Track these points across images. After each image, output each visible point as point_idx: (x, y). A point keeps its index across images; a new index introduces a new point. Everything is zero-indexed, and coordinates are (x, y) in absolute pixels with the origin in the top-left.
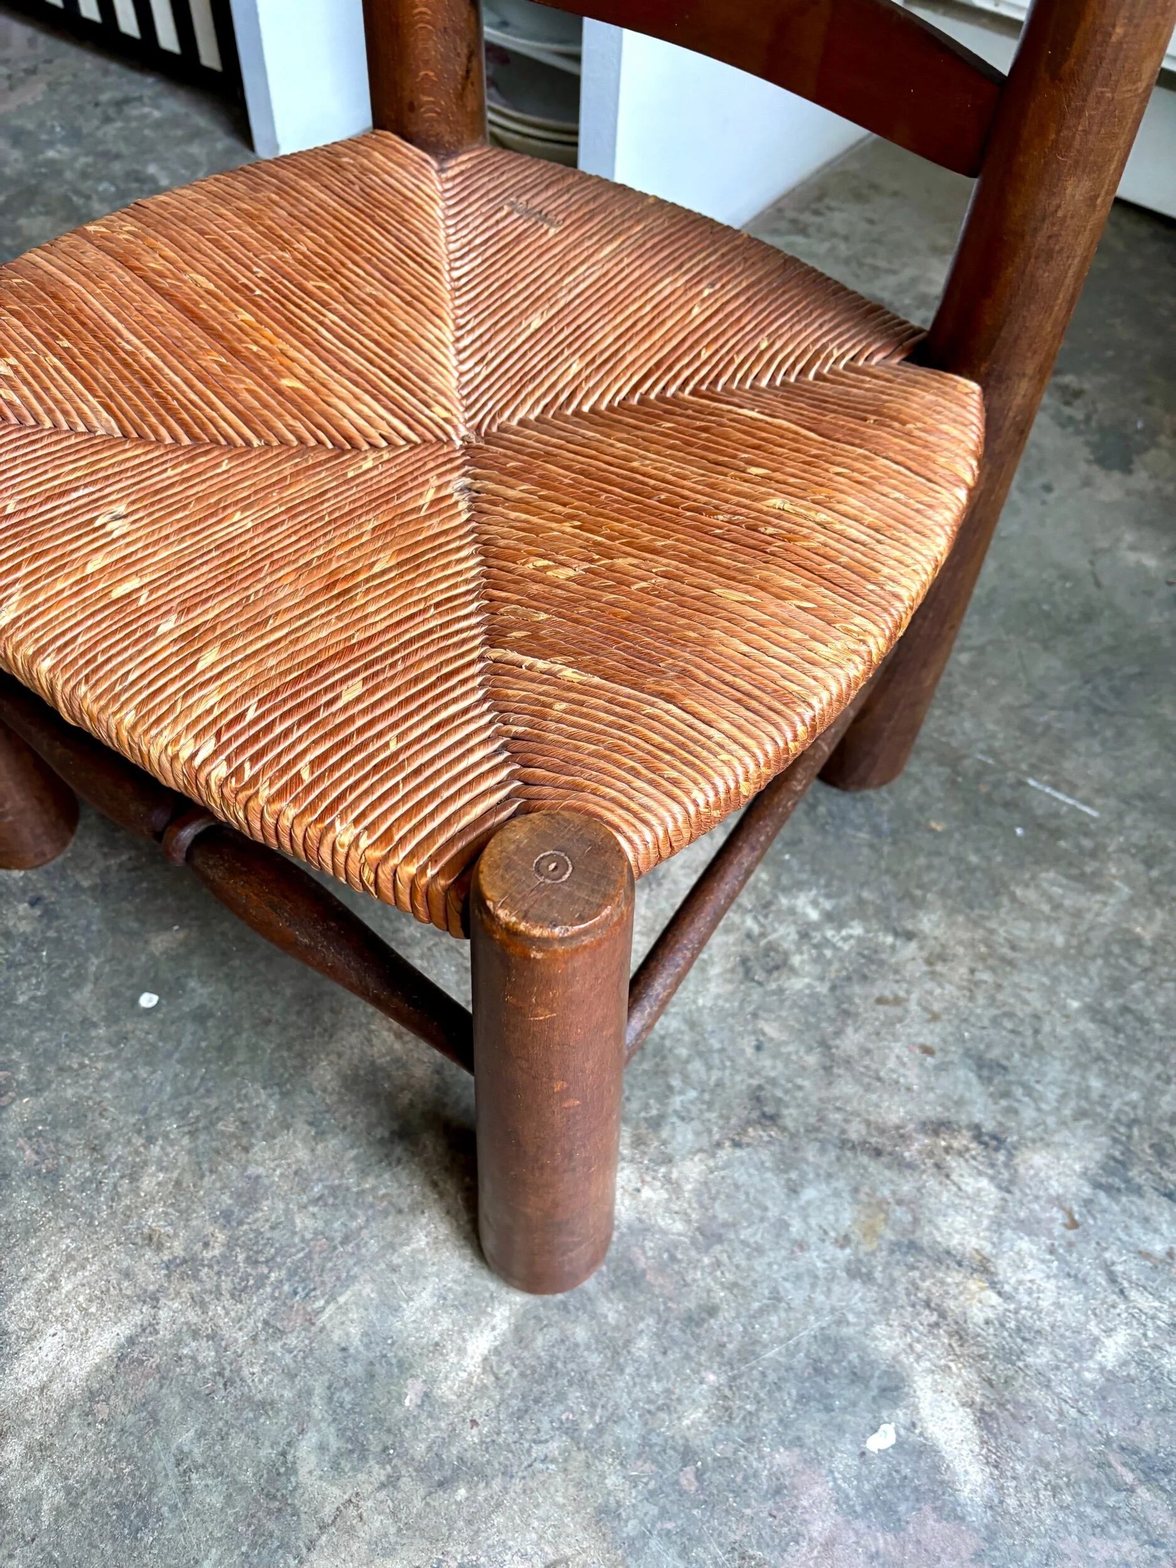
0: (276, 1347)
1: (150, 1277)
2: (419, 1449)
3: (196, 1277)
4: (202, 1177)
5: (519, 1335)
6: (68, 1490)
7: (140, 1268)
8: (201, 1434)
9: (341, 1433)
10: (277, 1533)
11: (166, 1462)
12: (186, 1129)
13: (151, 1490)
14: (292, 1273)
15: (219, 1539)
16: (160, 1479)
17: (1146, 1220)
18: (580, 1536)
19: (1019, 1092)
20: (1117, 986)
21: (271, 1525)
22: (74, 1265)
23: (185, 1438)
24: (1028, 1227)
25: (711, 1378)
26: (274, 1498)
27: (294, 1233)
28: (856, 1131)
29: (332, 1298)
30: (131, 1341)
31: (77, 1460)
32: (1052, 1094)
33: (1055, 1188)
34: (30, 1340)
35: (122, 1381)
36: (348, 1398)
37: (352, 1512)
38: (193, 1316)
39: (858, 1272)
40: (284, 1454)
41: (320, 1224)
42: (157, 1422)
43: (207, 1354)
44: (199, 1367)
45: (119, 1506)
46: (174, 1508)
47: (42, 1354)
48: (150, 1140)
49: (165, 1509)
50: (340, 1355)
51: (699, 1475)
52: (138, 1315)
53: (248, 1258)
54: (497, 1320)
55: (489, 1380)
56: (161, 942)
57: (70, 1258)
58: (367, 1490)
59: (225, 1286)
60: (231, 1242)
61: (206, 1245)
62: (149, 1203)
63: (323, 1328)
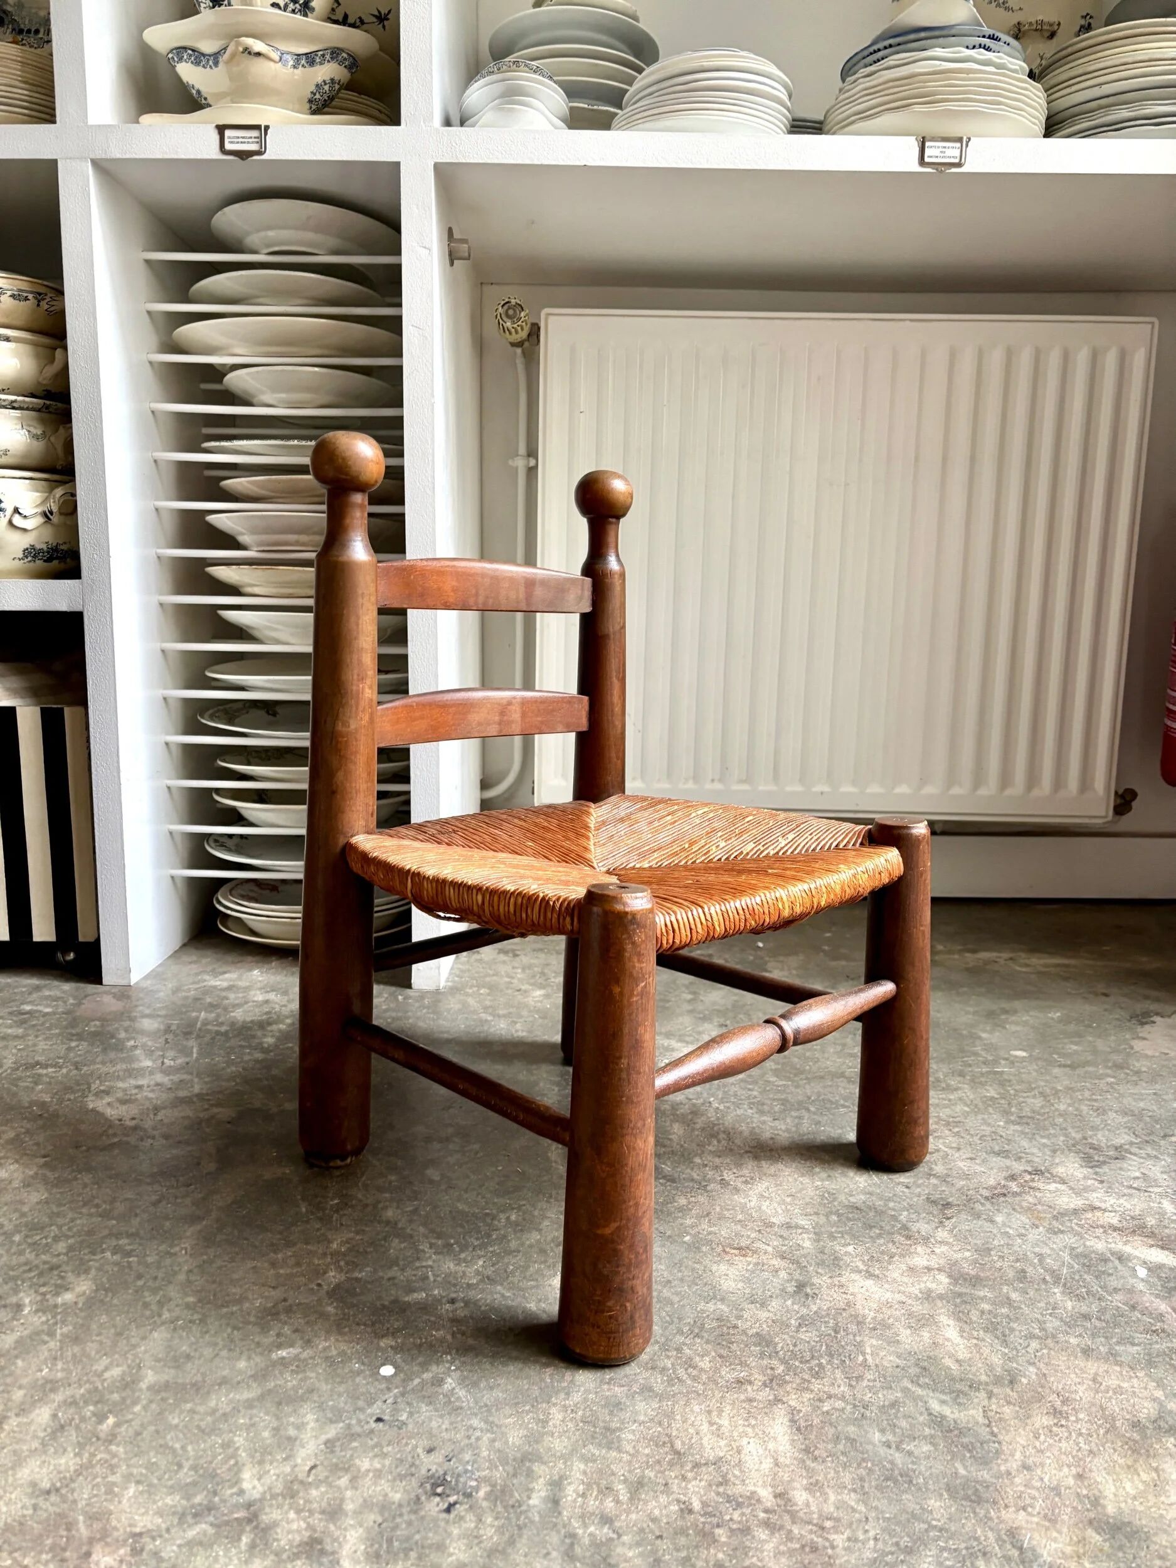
0: (865, 1383)
1: (766, 1394)
2: (984, 1378)
3: (787, 1382)
4: (729, 1347)
6: (854, 1491)
7: (751, 1394)
8: (883, 1431)
9: (943, 1392)
10: (973, 1441)
11: (883, 1451)
13: (892, 1462)
14: (831, 1356)
15: (952, 1459)
16: (890, 1458)
17: (1121, 1169)
18: (1090, 1363)
19: (1023, 1155)
20: (1007, 1112)
21: (965, 1440)
22: (715, 1413)
23: (877, 1436)
24: (1089, 1190)
25: (1056, 1290)
26: (952, 1431)
27: (808, 1342)
28: (986, 1193)
29: (864, 1354)
30: (792, 1421)
31: (838, 1478)
32: (1035, 1151)
33: (1081, 1176)
34: (739, 1452)
35: (812, 1437)
36: (927, 1380)
37: (991, 1414)
38: (807, 1396)
39: (1054, 1232)
40: (930, 1414)
41: (815, 1333)
42: (854, 1440)
43: (839, 1404)
44: (842, 1410)
45: (887, 1479)
46: (913, 1463)
47: (755, 1453)
48: (679, 1350)
49: (910, 1466)
50: (899, 1370)
51: (1099, 1319)
52: (780, 1411)
53: (801, 1362)
54: (945, 1322)
55: (975, 1341)
57: (709, 1412)
58: (986, 1403)
59: (806, 1377)
60: (783, 1361)
61: (772, 1369)
62: (717, 1370)
63: (877, 1366)
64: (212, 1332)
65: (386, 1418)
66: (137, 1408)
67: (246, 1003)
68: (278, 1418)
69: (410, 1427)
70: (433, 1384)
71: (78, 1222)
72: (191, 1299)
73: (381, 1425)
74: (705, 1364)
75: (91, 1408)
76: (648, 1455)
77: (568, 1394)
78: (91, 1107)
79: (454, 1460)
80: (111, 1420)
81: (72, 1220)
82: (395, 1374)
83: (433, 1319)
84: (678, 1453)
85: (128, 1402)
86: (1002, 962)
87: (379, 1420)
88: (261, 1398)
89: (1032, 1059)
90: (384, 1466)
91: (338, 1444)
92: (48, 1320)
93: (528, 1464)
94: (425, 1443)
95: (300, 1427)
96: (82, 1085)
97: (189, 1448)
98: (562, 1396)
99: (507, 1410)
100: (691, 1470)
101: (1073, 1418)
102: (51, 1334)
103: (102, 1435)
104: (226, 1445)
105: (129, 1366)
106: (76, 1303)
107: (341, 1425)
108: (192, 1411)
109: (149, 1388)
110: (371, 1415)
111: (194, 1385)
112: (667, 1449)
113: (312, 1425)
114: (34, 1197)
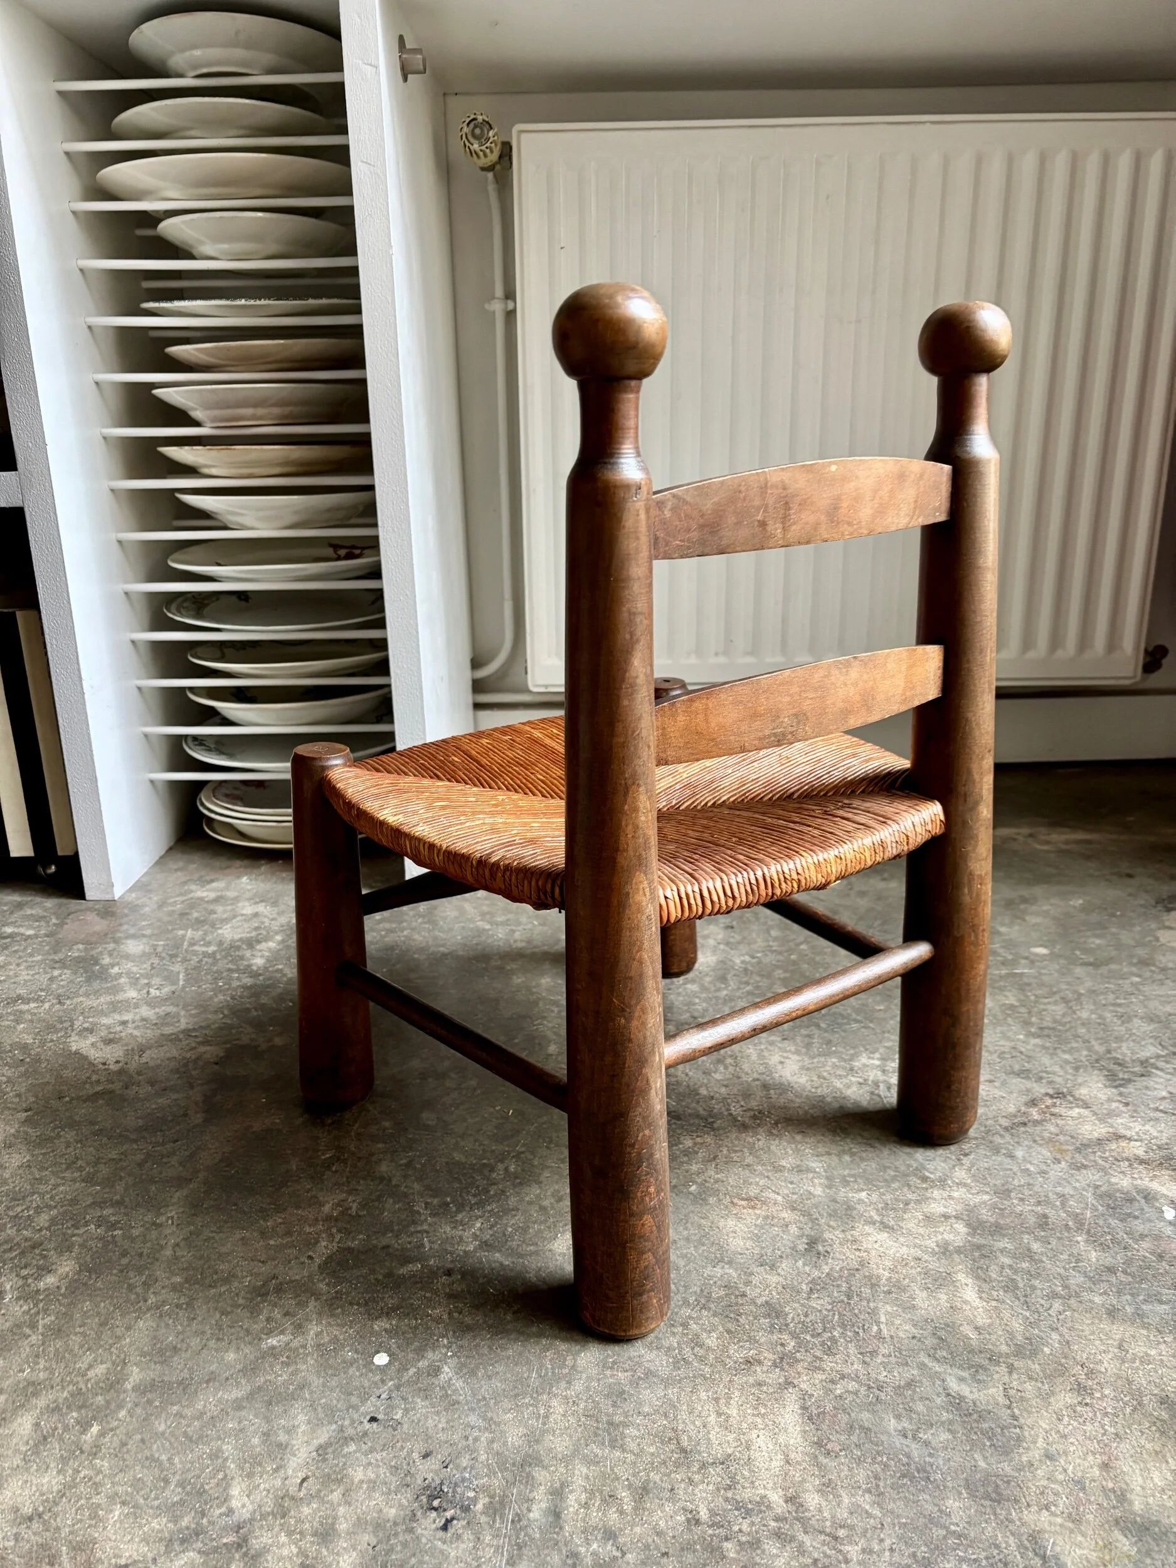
0: (880, 1359)
1: (777, 1376)
2: (1004, 1348)
3: (798, 1361)
4: (738, 1321)
6: (869, 1491)
7: (761, 1377)
8: (898, 1417)
9: (961, 1367)
10: (993, 1426)
11: (898, 1441)
12: (698, 1308)
13: (908, 1456)
14: (843, 1326)
15: (971, 1450)
16: (906, 1450)
17: (1147, 1088)
18: (1115, 1327)
19: (1044, 1075)
21: (985, 1426)
22: (722, 1401)
23: (892, 1424)
24: (1114, 1114)
25: (1079, 1239)
26: (970, 1414)
27: (820, 1311)
28: (1005, 1123)
29: (878, 1323)
30: (804, 1408)
31: (852, 1476)
32: (1057, 1069)
33: (1104, 1097)
34: (748, 1448)
35: (825, 1427)
36: (945, 1354)
37: (1012, 1392)
38: (820, 1376)
39: (1077, 1167)
40: (948, 1395)
41: (827, 1299)
42: (869, 1430)
43: (852, 1386)
44: (856, 1393)
45: (904, 1476)
46: (931, 1455)
47: (765, 1448)
48: (685, 1325)
49: (927, 1459)
50: (915, 1341)
51: (1125, 1272)
52: (791, 1398)
53: (812, 1336)
54: (963, 1281)
55: (994, 1303)
57: (717, 1400)
58: (1006, 1379)
59: (818, 1354)
60: (794, 1335)
61: (782, 1345)
62: (725, 1349)
63: (892, 1337)
64: (200, 1319)
65: (380, 1417)
66: (122, 1414)
67: (235, 917)
68: (268, 1420)
69: (405, 1426)
70: (429, 1375)
71: (62, 1188)
72: (178, 1279)
73: (375, 1425)
74: (712, 1341)
75: (75, 1414)
76: (653, 1454)
77: (569, 1383)
78: (74, 1049)
79: (451, 1466)
80: (95, 1429)
81: (56, 1186)
82: (390, 1362)
83: (428, 1295)
84: (684, 1451)
85: (113, 1406)
86: (1020, 838)
87: (373, 1419)
88: (251, 1396)
89: (1053, 956)
90: (378, 1476)
91: (330, 1450)
92: (30, 1309)
93: (528, 1469)
94: (419, 1447)
95: (290, 1431)
96: (63, 1024)
97: (177, 1460)
98: (563, 1384)
99: (506, 1404)
100: (699, 1472)
101: (1098, 1395)
102: (33, 1326)
103: (86, 1447)
104: (215, 1455)
105: (114, 1363)
106: (58, 1287)
107: (334, 1426)
108: (178, 1415)
109: (135, 1389)
110: (364, 1415)
111: (180, 1383)
112: (673, 1447)
113: (303, 1428)
114: (16, 1159)
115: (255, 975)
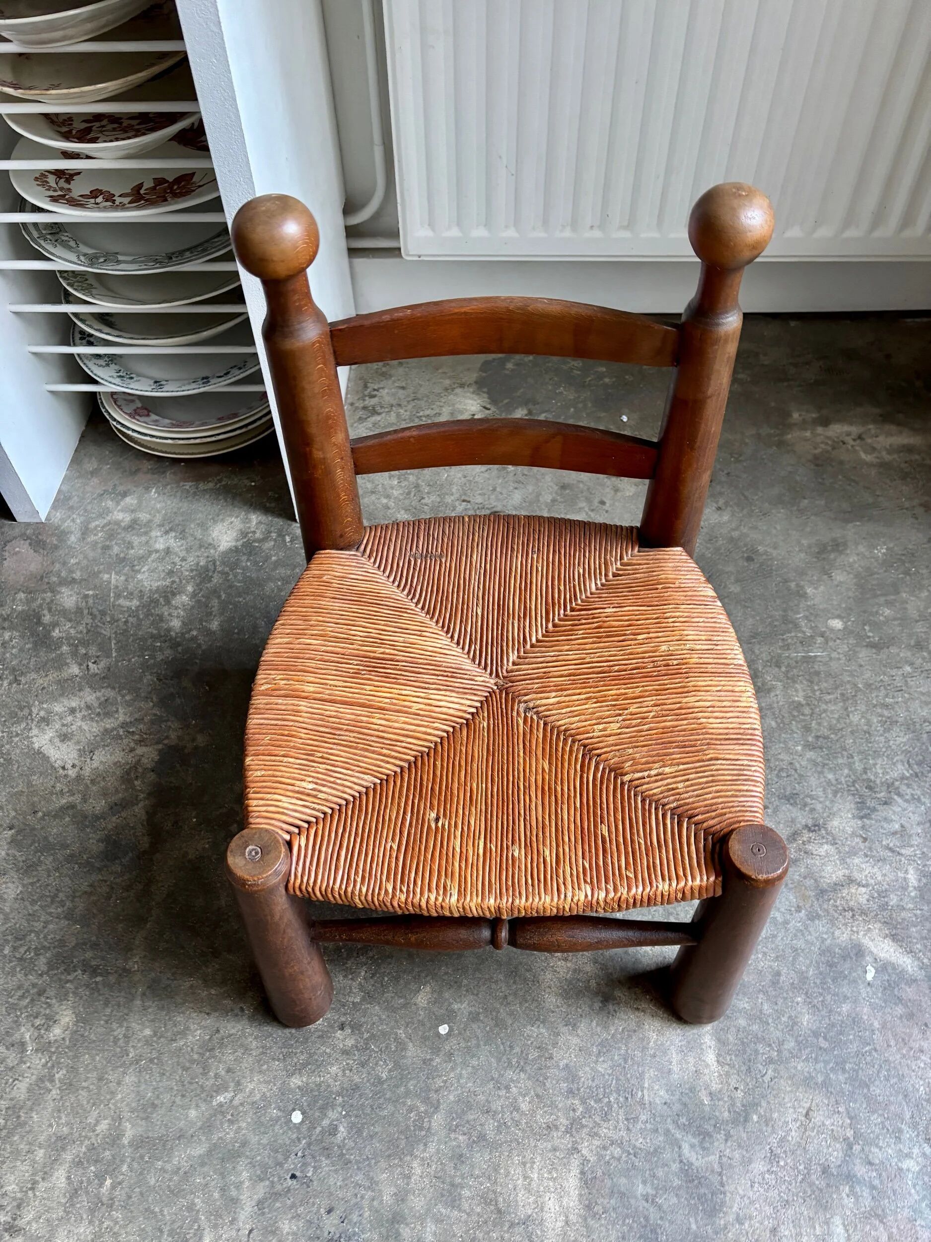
0: (640, 1125)
1: (567, 1141)
2: (726, 1115)
3: (583, 1126)
4: (544, 1084)
5: (721, 1042)
7: (557, 1142)
8: (644, 1182)
9: (694, 1135)
10: (706, 1192)
11: (642, 1205)
12: (517, 1071)
13: (647, 1218)
14: (618, 1091)
15: (689, 1213)
16: (646, 1213)
17: (885, 819)
18: (807, 1095)
19: (808, 800)
20: (807, 729)
21: (702, 1191)
22: (528, 1165)
23: (640, 1189)
24: (853, 853)
25: (799, 999)
26: (693, 1180)
27: (604, 1075)
29: (642, 1088)
30: (582, 1173)
31: (608, 1236)
32: (819, 792)
33: (849, 830)
34: (542, 1210)
35: (594, 1191)
36: (684, 1120)
37: (724, 1159)
38: (597, 1142)
39: (813, 917)
40: (681, 1161)
41: (610, 1063)
42: (624, 1194)
43: (617, 1151)
44: (619, 1159)
46: (661, 1218)
47: (553, 1210)
48: (507, 1088)
49: (659, 1222)
50: (666, 1107)
51: (825, 1038)
52: (575, 1162)
53: (596, 1101)
54: (709, 1043)
55: (726, 1068)
56: (423, 998)
57: (524, 1164)
58: (722, 1147)
59: (598, 1119)
60: (583, 1102)
61: (574, 1110)
62: (533, 1112)
63: (650, 1102)
64: (167, 1074)
65: (298, 1174)
66: (125, 1168)
68: (223, 1176)
69: (315, 1183)
70: (330, 1134)
71: (51, 926)
72: (149, 1032)
73: (295, 1182)
74: (524, 1106)
75: (92, 1168)
76: (479, 1214)
77: (425, 1145)
78: (36, 746)
79: (346, 1221)
80: (108, 1182)
81: (46, 923)
82: (303, 1121)
83: (328, 1050)
84: (499, 1211)
85: (117, 1161)
86: (849, 440)
87: (293, 1176)
88: (210, 1153)
89: (844, 632)
90: (298, 1229)
91: (266, 1205)
92: (47, 1062)
93: (397, 1226)
94: (325, 1203)
95: (239, 1186)
97: (166, 1213)
98: (421, 1147)
99: (383, 1164)
100: (508, 1232)
101: (782, 1163)
102: (52, 1080)
103: (105, 1199)
104: (191, 1208)
105: (113, 1119)
106: (63, 1039)
107: (267, 1183)
108: (163, 1170)
109: (131, 1144)
110: (288, 1170)
111: (160, 1138)
112: (492, 1208)
113: (247, 1184)
114: (11, 889)
115: (174, 644)
